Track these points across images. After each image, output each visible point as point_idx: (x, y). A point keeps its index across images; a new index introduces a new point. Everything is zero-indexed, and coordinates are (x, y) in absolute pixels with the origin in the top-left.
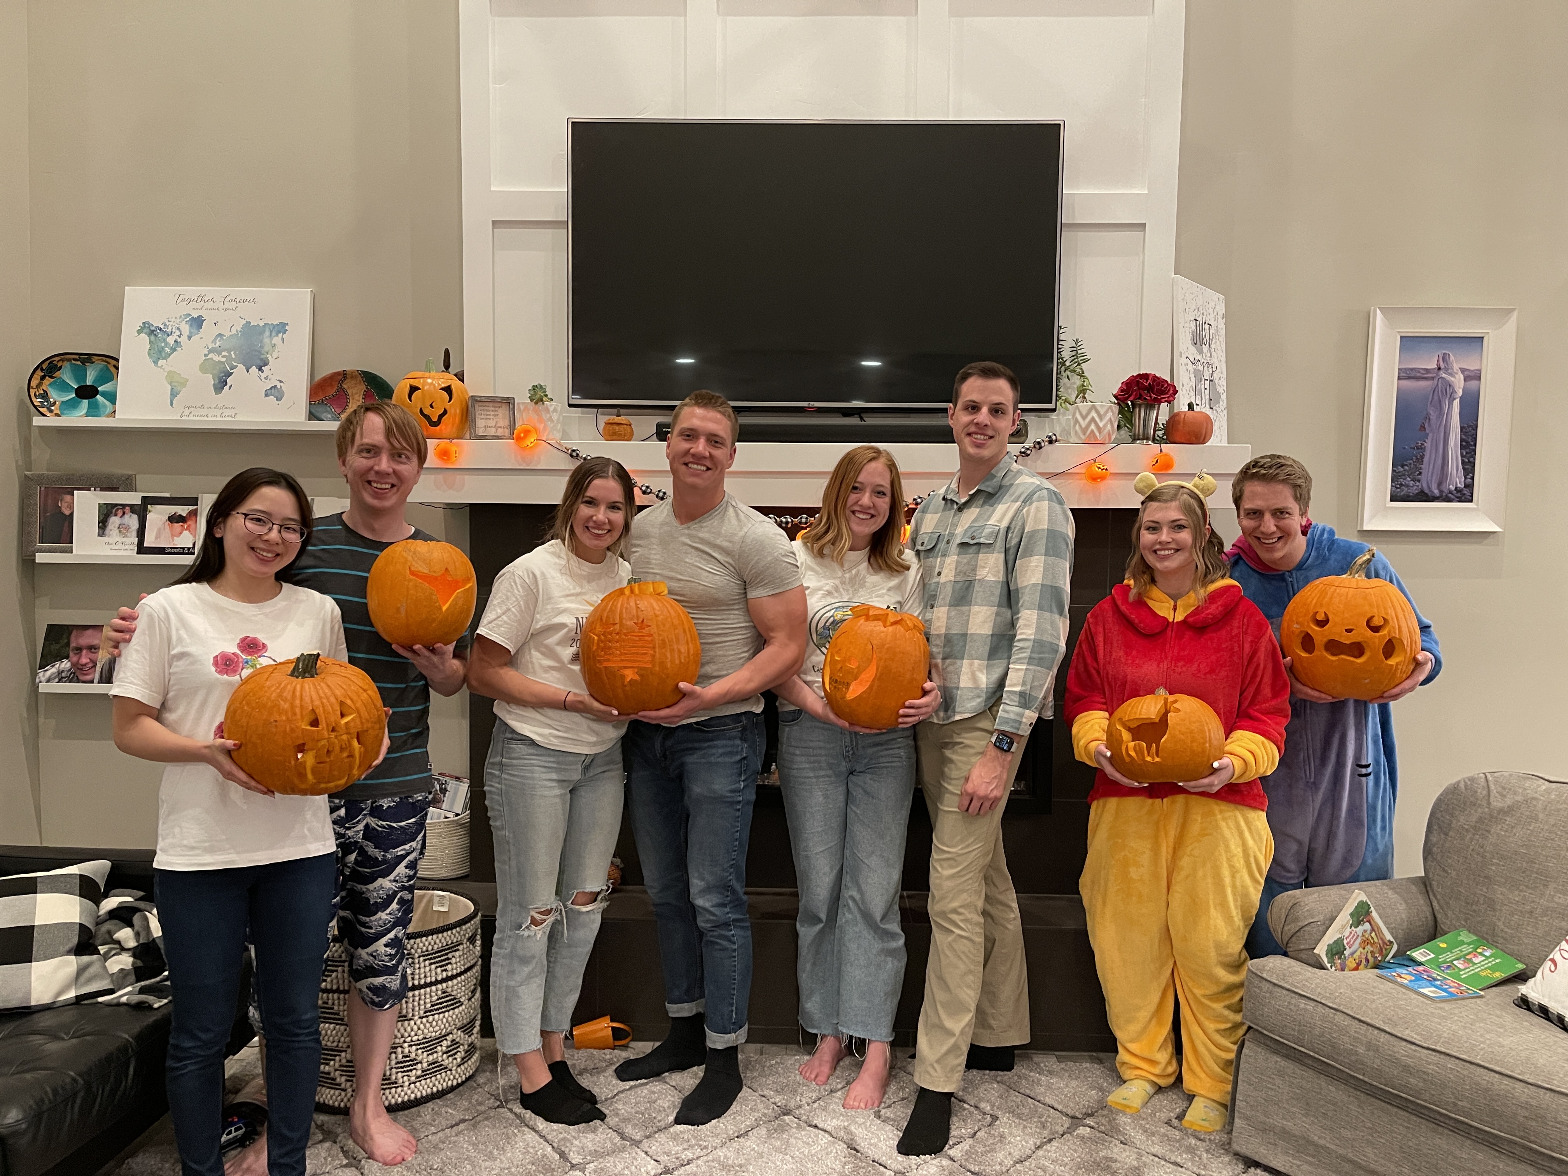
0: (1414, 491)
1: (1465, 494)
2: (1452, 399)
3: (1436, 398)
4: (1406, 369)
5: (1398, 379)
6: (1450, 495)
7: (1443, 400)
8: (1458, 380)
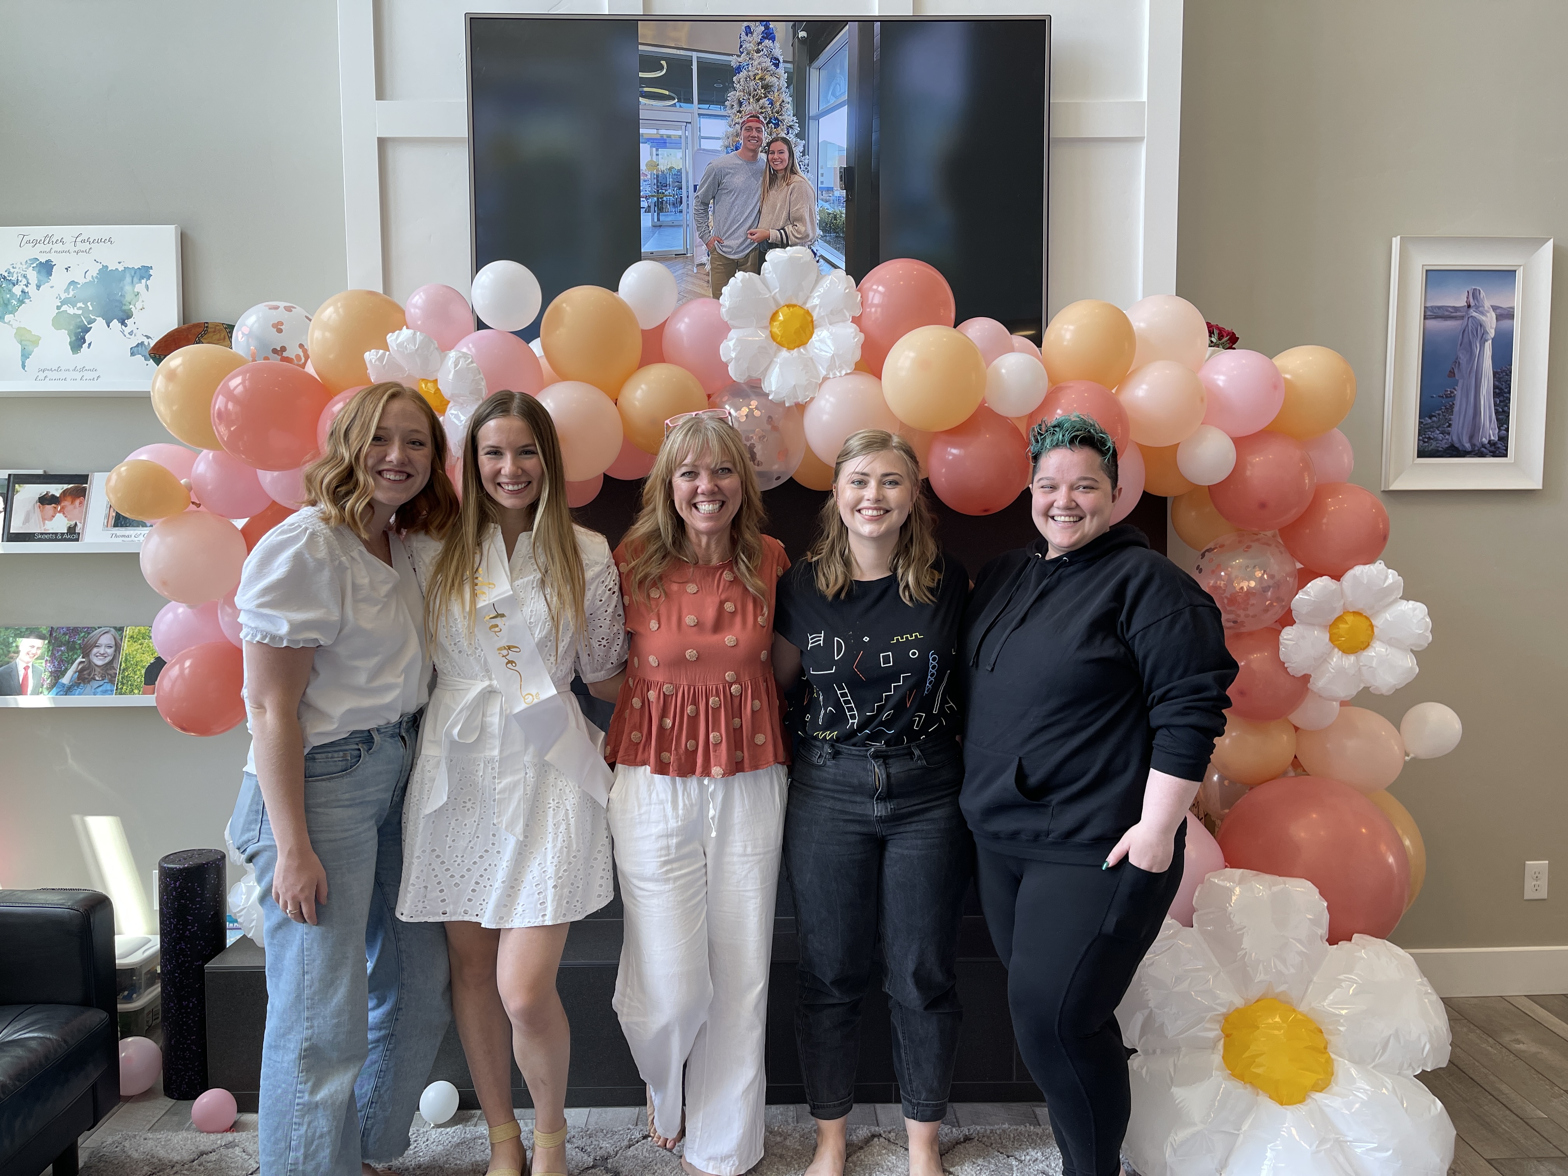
0: (1444, 445)
1: (1499, 448)
2: (1483, 341)
3: (1466, 340)
4: (1433, 308)
5: (1425, 319)
6: (1483, 449)
7: (1474, 342)
8: (1490, 319)
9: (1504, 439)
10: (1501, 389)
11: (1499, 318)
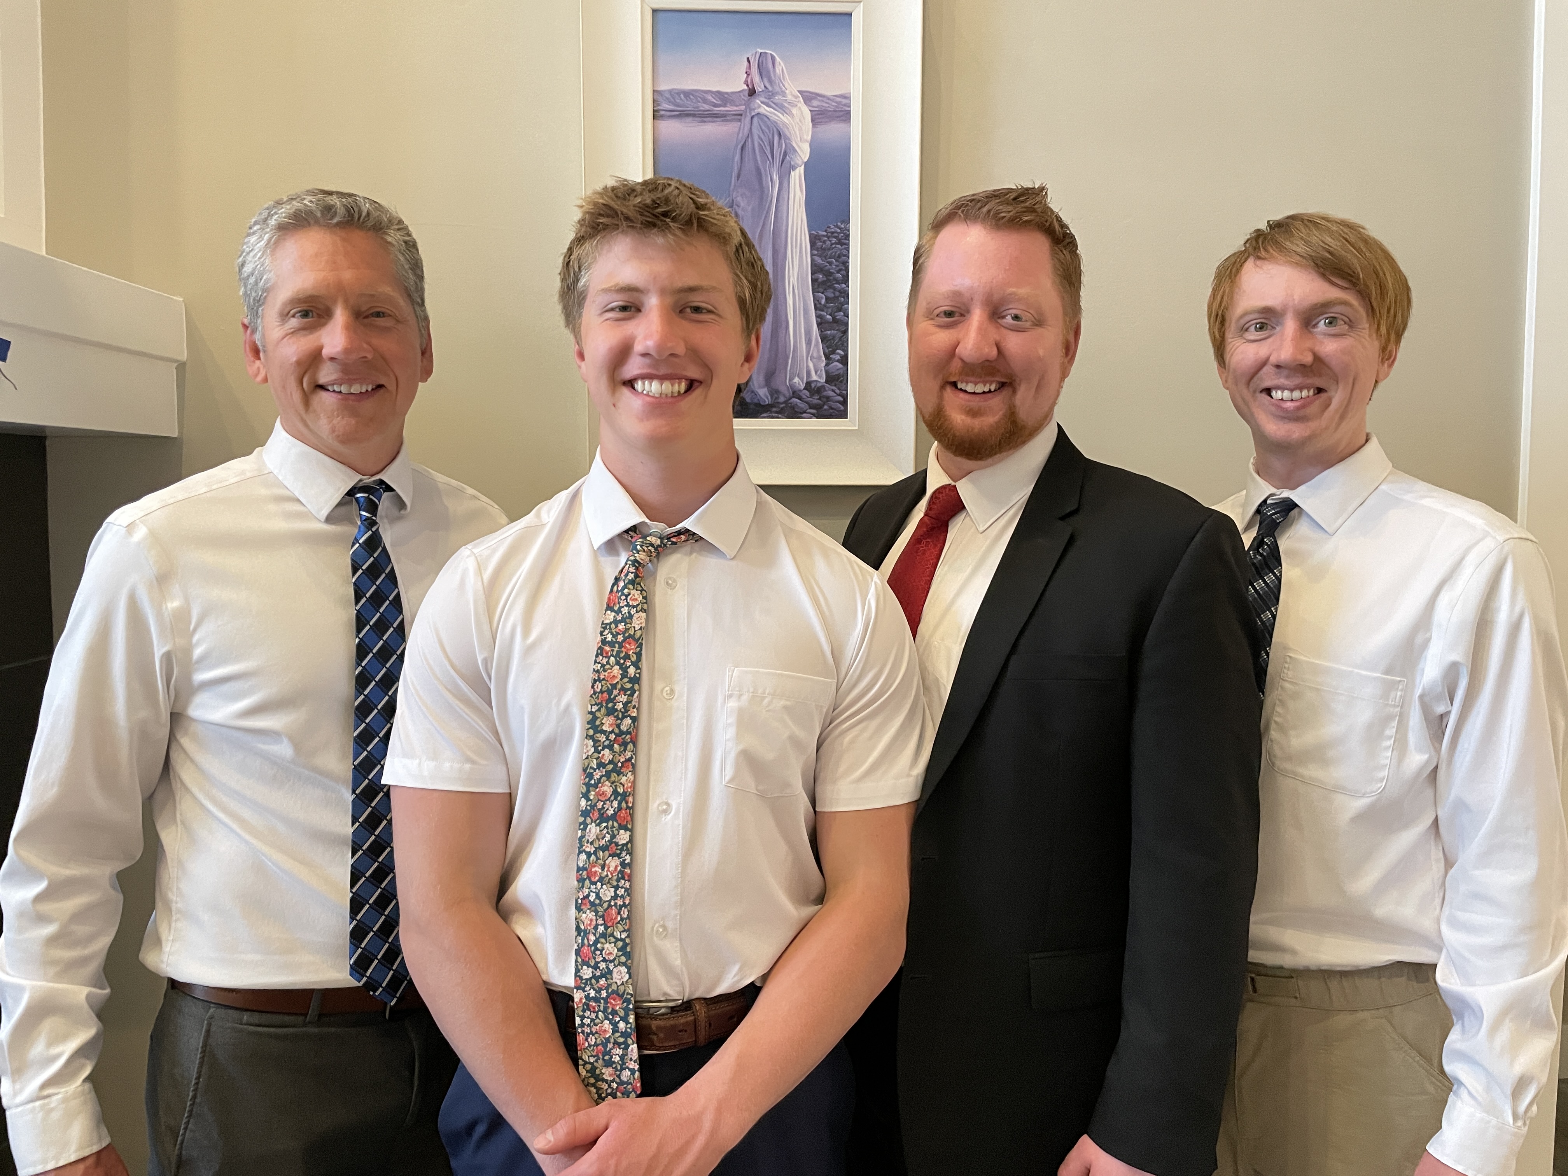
1: (828, 398)
2: (786, 168)
3: (749, 165)
4: (674, 94)
5: (656, 115)
6: (795, 400)
7: (765, 170)
8: (798, 120)
9: (838, 380)
10: (828, 274)
11: (819, 117)
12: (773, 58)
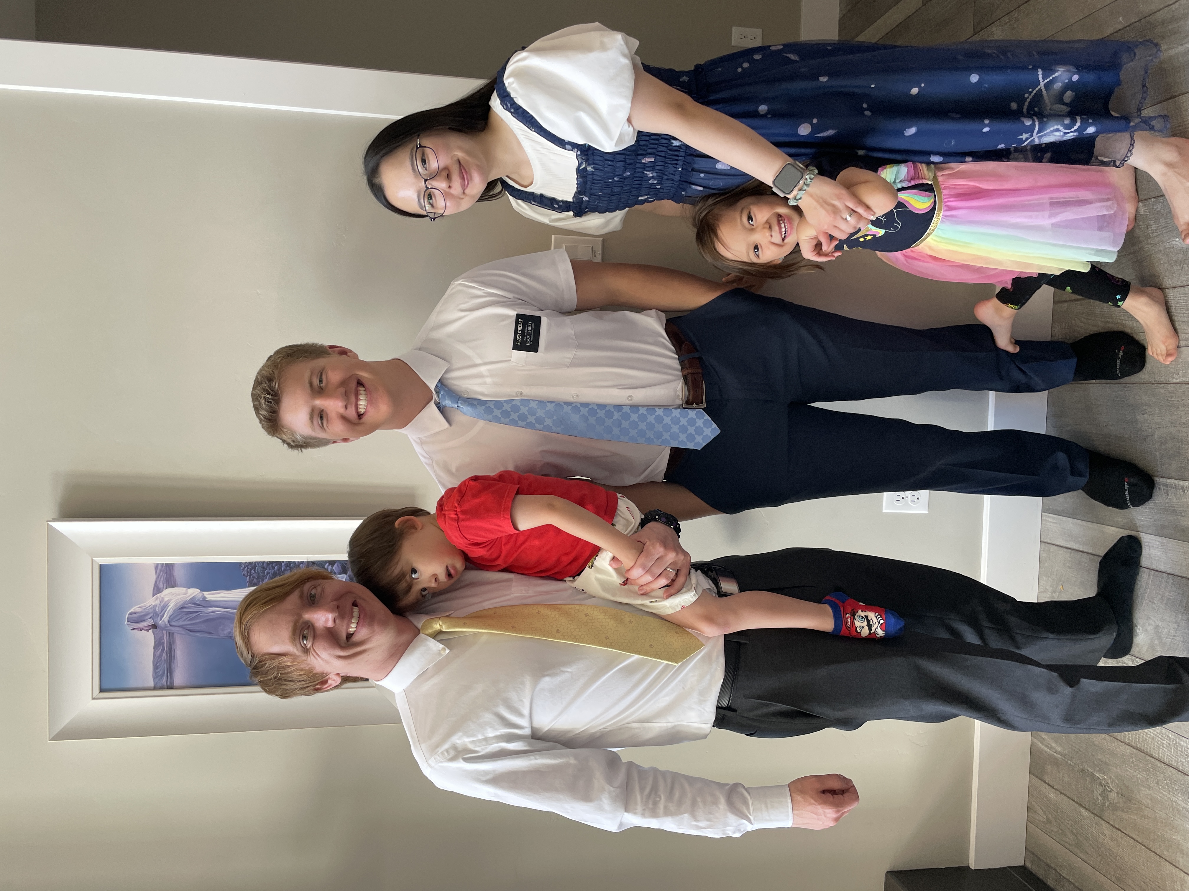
2: (205, 603)
3: (203, 627)
7: (207, 616)
8: (173, 596)
11: (170, 583)
12: (130, 614)
